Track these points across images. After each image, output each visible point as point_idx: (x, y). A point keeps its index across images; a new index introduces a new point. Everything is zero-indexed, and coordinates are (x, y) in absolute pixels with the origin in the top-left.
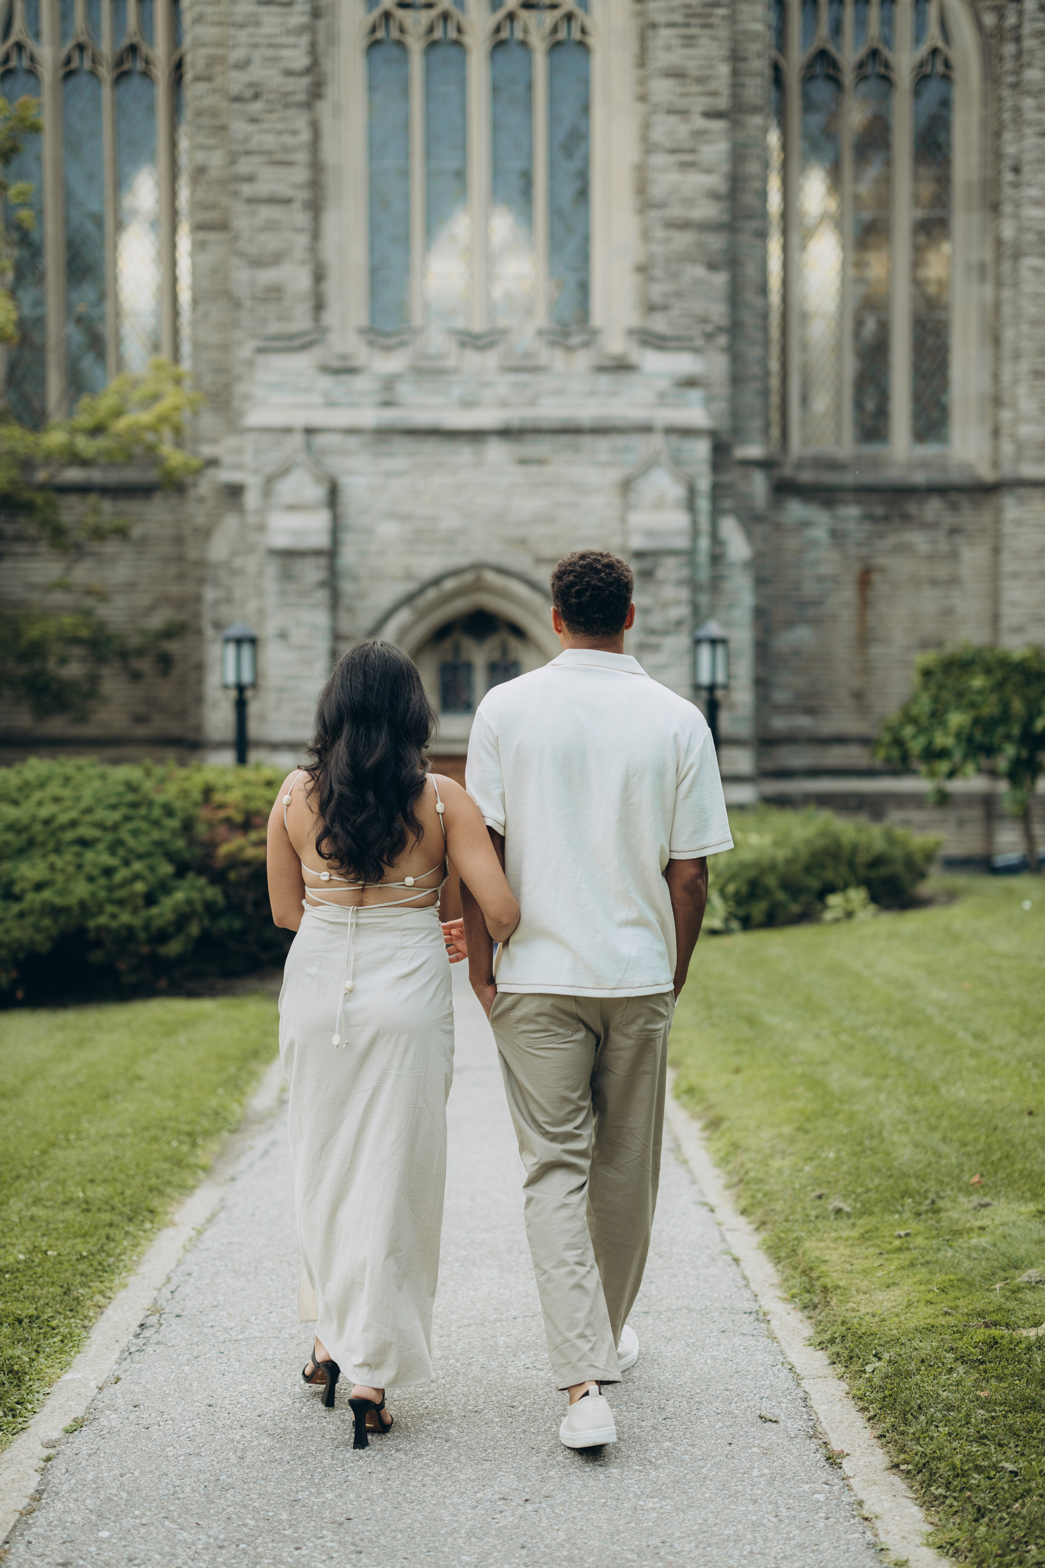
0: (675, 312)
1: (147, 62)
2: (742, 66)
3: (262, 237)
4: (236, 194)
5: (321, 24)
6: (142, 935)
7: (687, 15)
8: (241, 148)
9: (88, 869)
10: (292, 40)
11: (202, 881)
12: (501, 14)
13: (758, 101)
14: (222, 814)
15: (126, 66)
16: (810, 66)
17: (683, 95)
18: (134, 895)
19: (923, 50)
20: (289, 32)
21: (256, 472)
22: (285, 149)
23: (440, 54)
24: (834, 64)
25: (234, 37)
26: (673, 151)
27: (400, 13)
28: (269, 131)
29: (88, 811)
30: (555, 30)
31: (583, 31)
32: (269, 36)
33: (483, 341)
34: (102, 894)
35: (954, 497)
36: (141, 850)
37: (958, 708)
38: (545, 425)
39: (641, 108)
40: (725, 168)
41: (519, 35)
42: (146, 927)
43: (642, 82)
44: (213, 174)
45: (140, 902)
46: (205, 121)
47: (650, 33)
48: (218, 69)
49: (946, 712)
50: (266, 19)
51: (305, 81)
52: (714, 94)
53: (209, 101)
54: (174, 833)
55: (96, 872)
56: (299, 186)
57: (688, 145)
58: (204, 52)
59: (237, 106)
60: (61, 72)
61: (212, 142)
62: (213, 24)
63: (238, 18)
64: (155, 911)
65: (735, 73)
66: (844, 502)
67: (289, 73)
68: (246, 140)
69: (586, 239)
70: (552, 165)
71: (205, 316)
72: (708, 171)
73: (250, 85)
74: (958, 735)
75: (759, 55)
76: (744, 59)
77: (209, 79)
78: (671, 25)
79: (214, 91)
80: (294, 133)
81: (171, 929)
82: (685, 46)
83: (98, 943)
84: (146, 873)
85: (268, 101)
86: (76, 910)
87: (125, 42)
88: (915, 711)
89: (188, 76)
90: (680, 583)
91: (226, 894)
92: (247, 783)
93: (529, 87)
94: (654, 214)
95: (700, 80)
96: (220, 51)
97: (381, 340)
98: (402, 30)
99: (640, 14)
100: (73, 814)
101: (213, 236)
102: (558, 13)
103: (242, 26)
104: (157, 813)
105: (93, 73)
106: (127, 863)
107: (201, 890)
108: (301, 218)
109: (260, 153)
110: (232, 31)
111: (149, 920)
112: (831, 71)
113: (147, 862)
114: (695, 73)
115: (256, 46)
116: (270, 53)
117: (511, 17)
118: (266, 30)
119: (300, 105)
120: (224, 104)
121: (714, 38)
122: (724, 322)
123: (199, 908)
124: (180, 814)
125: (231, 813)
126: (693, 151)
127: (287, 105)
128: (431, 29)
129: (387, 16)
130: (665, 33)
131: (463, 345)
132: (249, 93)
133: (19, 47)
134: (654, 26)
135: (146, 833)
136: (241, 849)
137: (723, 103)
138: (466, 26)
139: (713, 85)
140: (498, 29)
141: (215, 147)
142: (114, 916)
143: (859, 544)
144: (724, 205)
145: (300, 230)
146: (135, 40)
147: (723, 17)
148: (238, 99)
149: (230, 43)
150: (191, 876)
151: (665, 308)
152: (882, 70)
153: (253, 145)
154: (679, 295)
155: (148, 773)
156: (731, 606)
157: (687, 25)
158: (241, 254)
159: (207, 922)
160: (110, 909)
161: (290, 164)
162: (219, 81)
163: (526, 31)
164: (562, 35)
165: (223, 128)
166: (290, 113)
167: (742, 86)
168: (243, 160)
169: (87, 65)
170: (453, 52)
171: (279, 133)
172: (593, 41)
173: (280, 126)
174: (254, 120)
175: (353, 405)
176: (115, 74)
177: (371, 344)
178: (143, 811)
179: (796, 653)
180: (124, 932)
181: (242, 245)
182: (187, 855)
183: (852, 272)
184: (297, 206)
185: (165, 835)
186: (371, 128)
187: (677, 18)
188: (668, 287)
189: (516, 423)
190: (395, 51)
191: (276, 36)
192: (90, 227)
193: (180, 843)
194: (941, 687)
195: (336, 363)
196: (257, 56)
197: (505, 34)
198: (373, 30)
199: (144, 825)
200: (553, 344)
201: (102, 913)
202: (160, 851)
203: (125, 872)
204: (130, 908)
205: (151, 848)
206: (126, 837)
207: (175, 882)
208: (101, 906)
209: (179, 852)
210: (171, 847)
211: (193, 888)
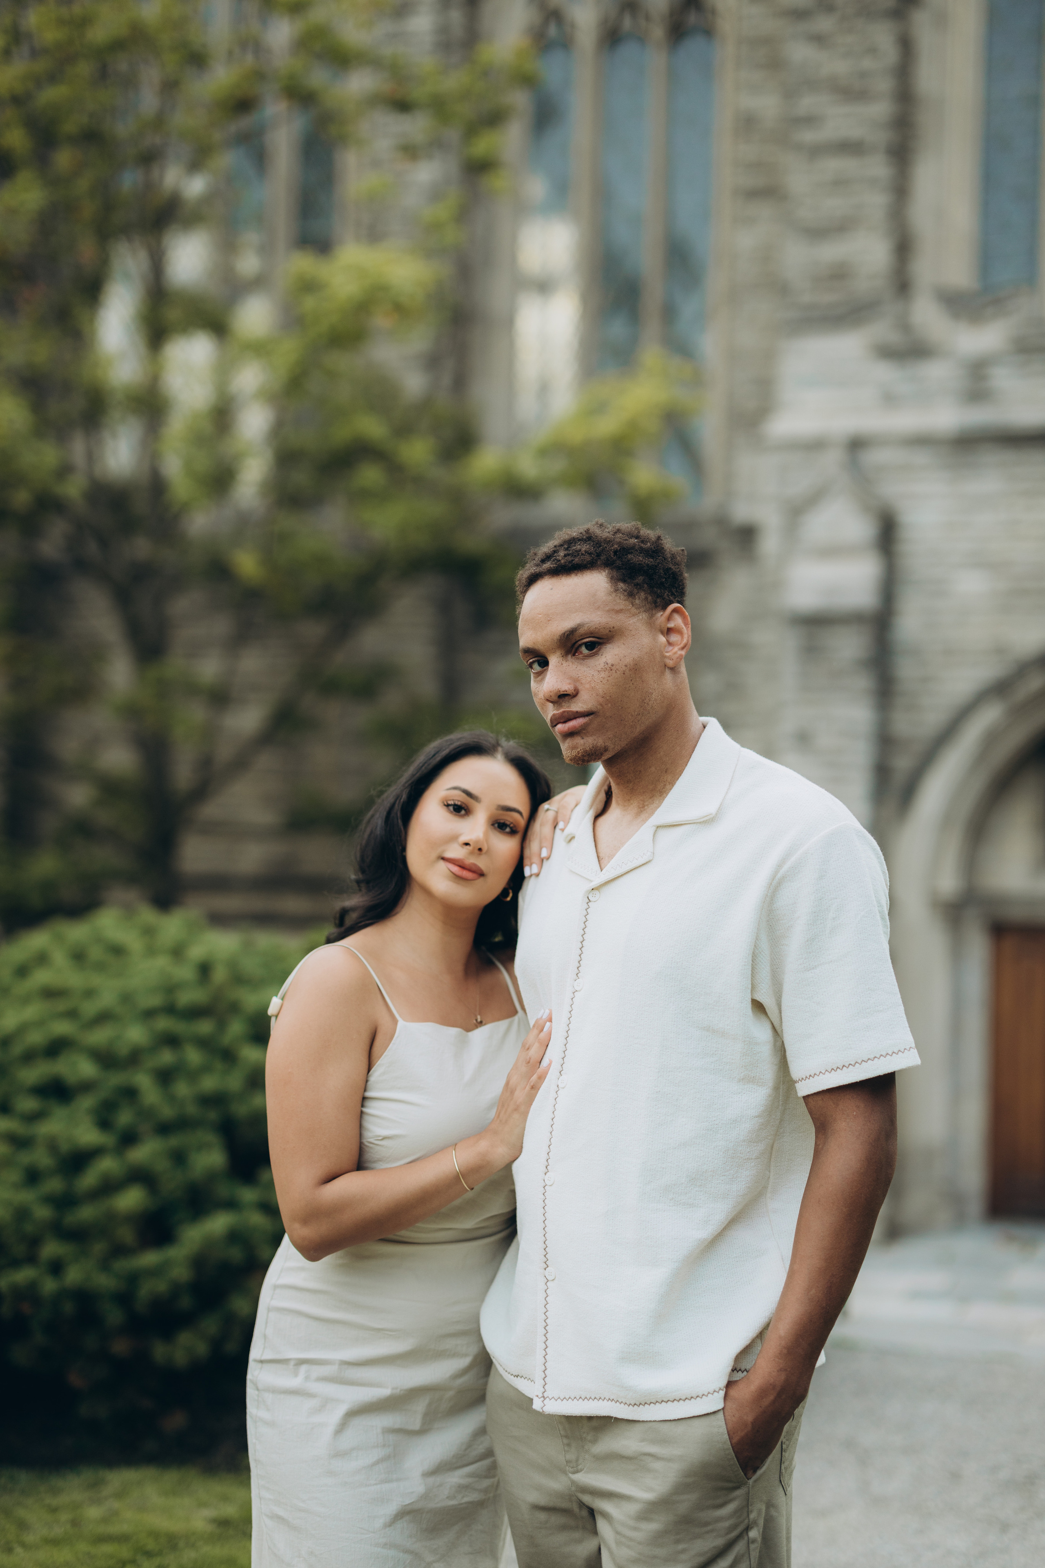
6: (114, 1316)
9: (37, 1153)
18: (112, 1217)
21: (775, 504)
29: (103, 1018)
34: (43, 1213)
36: (167, 1112)
42: (125, 1298)
45: (126, 1235)
55: (48, 1161)
64: (155, 1256)
83: (16, 1329)
84: (161, 1167)
106: (129, 1139)
111: (136, 1280)
113: (174, 1141)
123: (267, 1253)
135: (192, 1077)
142: (56, 1268)
160: (51, 1249)
180: (72, 1307)
199: (193, 1056)
201: (31, 1259)
202: (213, 1115)
203: (107, 1165)
204: (99, 1248)
205: (191, 1109)
206: (143, 1081)
207: (223, 1190)
208: (34, 1242)
209: (257, 1119)
210: (241, 1110)
211: (265, 1207)
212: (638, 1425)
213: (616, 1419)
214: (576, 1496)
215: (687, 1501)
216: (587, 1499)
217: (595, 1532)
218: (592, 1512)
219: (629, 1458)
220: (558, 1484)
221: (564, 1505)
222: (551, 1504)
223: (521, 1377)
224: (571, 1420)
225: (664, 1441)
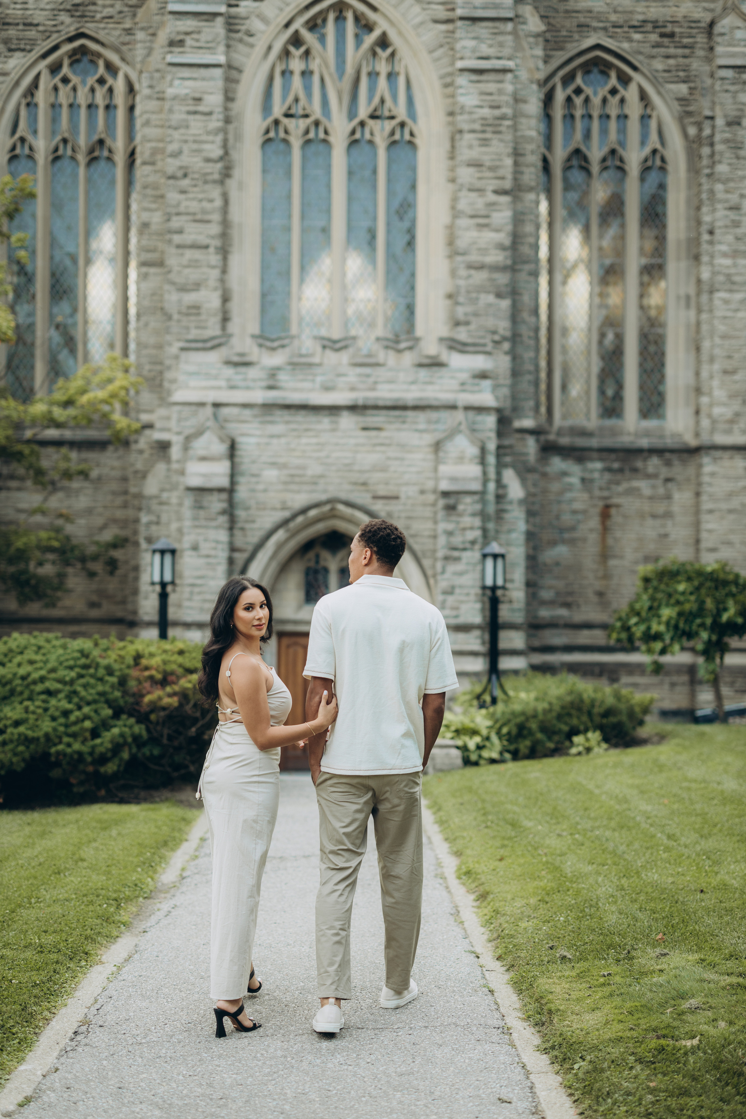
0: (472, 327)
1: (110, 151)
2: (521, 159)
3: (187, 271)
4: (170, 241)
5: (231, 127)
6: (89, 759)
7: (483, 125)
8: (173, 211)
9: (51, 711)
10: (211, 138)
11: (132, 720)
12: (356, 122)
13: (533, 184)
14: (147, 673)
15: (96, 154)
16: (569, 159)
17: (480, 179)
18: (83, 730)
19: (647, 150)
20: (208, 133)
21: (179, 433)
22: (204, 212)
23: (313, 148)
24: (586, 159)
25: (170, 135)
26: (472, 217)
27: (285, 121)
28: (193, 199)
29: (53, 670)
30: (392, 133)
31: (412, 134)
32: (194, 135)
33: (338, 346)
34: (62, 729)
35: (668, 455)
36: (90, 698)
37: (667, 605)
38: (381, 403)
39: (450, 186)
40: (509, 228)
41: (367, 136)
42: (91, 753)
43: (452, 169)
44: (154, 227)
45: (88, 735)
46: (149, 192)
47: (458, 136)
48: (159, 157)
49: (659, 607)
50: (192, 124)
51: (219, 165)
52: (503, 178)
53: (152, 179)
54: (113, 686)
55: (57, 714)
56: (213, 237)
57: (483, 213)
58: (149, 145)
59: (171, 182)
60: (51, 158)
61: (153, 206)
62: (156, 126)
63: (174, 123)
64: (98, 741)
65: (516, 164)
66: (591, 460)
67: (208, 160)
68: (178, 205)
69: (413, 275)
70: (388, 224)
71: (146, 325)
72: (497, 230)
73: (181, 168)
74: (668, 624)
75: (533, 152)
76: (522, 155)
77: (153, 164)
78: (473, 131)
79: (156, 172)
80: (211, 201)
81: (109, 755)
82: (481, 146)
83: (57, 764)
84: (92, 714)
85: (193, 179)
86: (42, 740)
87: (96, 138)
88: (637, 606)
89: (138, 162)
90: (474, 515)
91: (148, 730)
92: (165, 651)
93: (375, 172)
94: (459, 258)
95: (492, 169)
96: (161, 145)
97: (268, 344)
98: (286, 132)
99: (452, 124)
100: (43, 672)
101: (152, 270)
102: (394, 122)
103: (176, 129)
104: (101, 672)
105: (73, 158)
106: (80, 708)
107: (131, 727)
108: (215, 259)
109: (188, 214)
110: (170, 131)
111: (93, 747)
112: (583, 164)
113: (94, 706)
114: (488, 164)
115: (186, 141)
116: (195, 146)
117: (362, 124)
118: (192, 131)
119: (214, 182)
120: (163, 180)
121: (501, 141)
122: (508, 334)
123: (130, 740)
124: (117, 673)
125: (153, 672)
126: (487, 217)
127: (206, 182)
128: (307, 132)
129: (277, 122)
130: (467, 136)
131: (324, 347)
132: (180, 174)
133: (22, 140)
134: (461, 132)
135: (93, 687)
136: (160, 698)
137: (508, 184)
138: (330, 130)
139: (501, 173)
140: (353, 132)
141: (156, 210)
142: (69, 745)
143: (601, 489)
144: (508, 253)
145: (213, 267)
146: (103, 136)
147: (508, 127)
148: (172, 177)
149: (168, 139)
150: (124, 717)
151: (467, 323)
152: (618, 163)
153: (182, 209)
154: (476, 314)
155: (96, 644)
156: (510, 531)
157: (483, 132)
158: (173, 283)
159: (134, 750)
160: (66, 739)
161: (208, 222)
162: (159, 165)
163: (372, 134)
164: (397, 137)
165: (162, 197)
166: (208, 187)
167: (522, 173)
168: (175, 218)
169: (69, 152)
170: (321, 147)
171: (201, 201)
172: (418, 141)
173: (200, 196)
174: (183, 192)
175: (248, 388)
176: (88, 159)
177: (261, 346)
178: (92, 671)
179: (557, 564)
180: (76, 756)
181: (172, 276)
182: (121, 702)
183: (597, 300)
184: (212, 250)
185: (107, 688)
186: (263, 198)
187: (477, 126)
188: (469, 309)
189: (360, 402)
190: (282, 146)
191: (200, 135)
192: (68, 262)
193: (117, 694)
194: (656, 589)
195: (236, 359)
196: (186, 148)
197: (358, 136)
198: (267, 131)
199: (92, 681)
200: (387, 347)
201: (60, 742)
202: (103, 699)
203: (77, 713)
204: (80, 739)
205: (97, 697)
206: (79, 689)
207: (113, 721)
208: (60, 738)
209: (116, 700)
210: (111, 697)
211: (125, 726)
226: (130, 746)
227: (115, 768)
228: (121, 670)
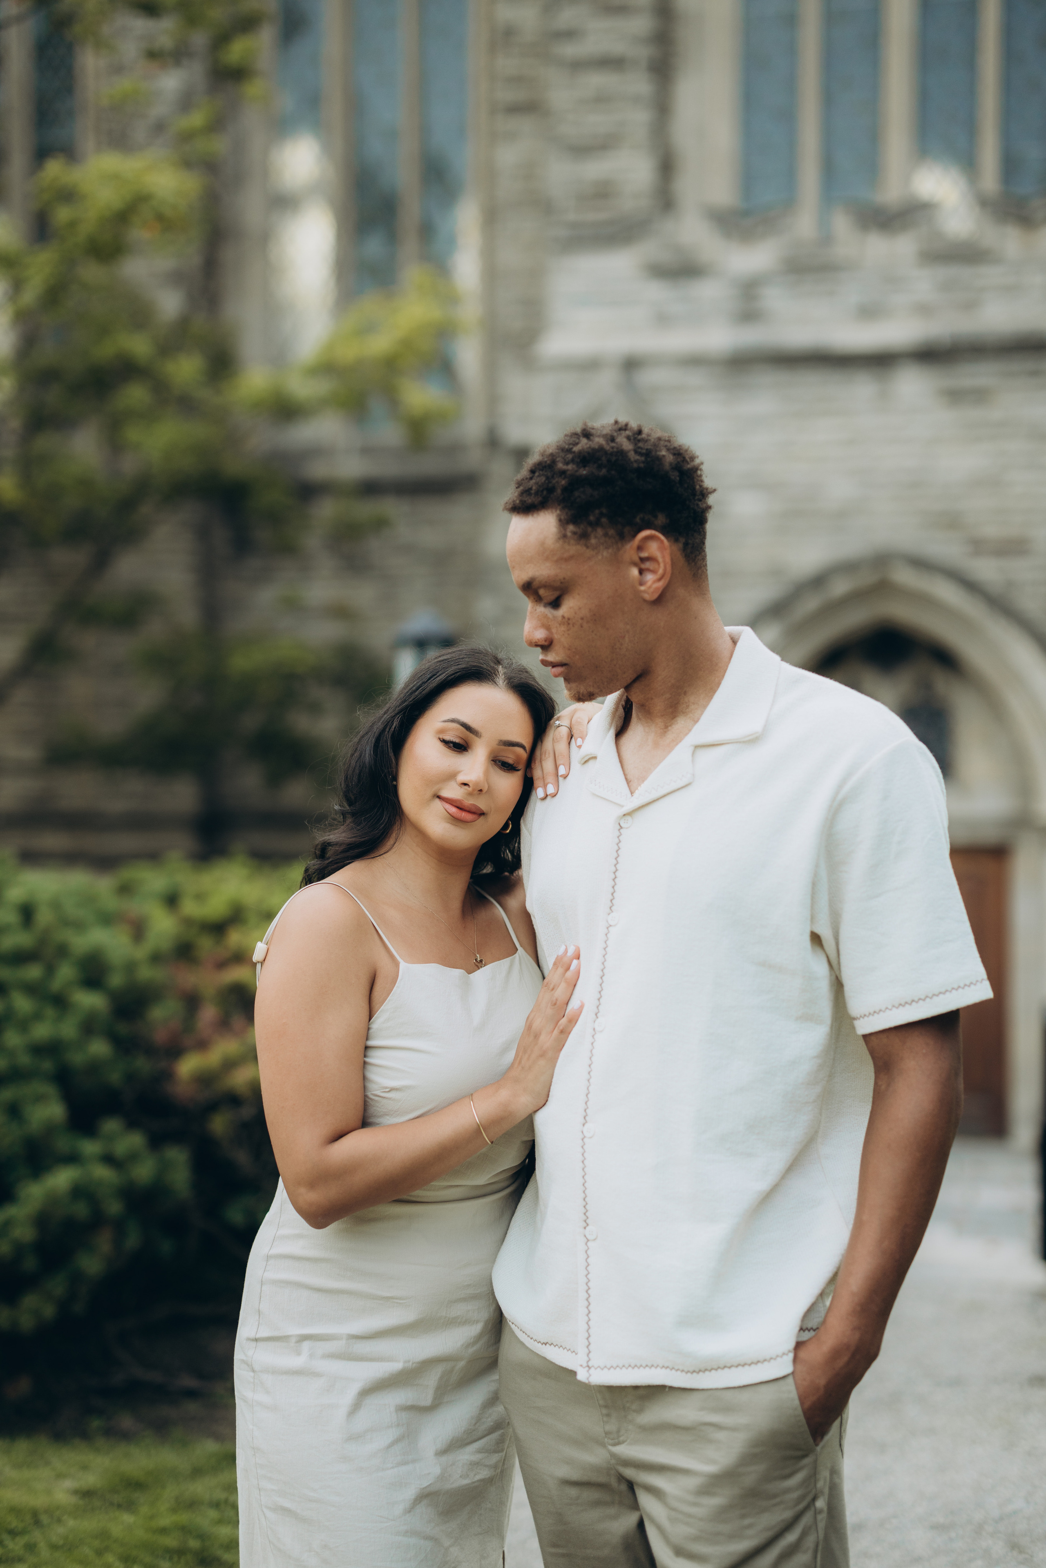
3: (590, 115)
4: (554, 58)
54: (88, 1023)
81: (30, 1261)
101: (520, 121)
104: (64, 976)
107: (126, 1162)
108: (641, 86)
113: (7, 1093)
123: (114, 1208)
124: (119, 980)
135: (24, 1024)
150: (109, 1127)
158: (558, 141)
159: (133, 1241)
178: (33, 972)
181: (561, 129)
182: (115, 1077)
184: (634, 68)
185: (68, 1029)
193: (99, 1048)
195: (673, 262)
199: (22, 1004)
202: (47, 1065)
205: (24, 1060)
207: (63, 1143)
209: (94, 1067)
210: (77, 1059)
211: (109, 1159)
212: (695, 1394)
213: (671, 1388)
214: (615, 1469)
215: (755, 1471)
216: (629, 1473)
217: (635, 1505)
218: (631, 1486)
219: (685, 1429)
220: (595, 1457)
221: (602, 1479)
222: (585, 1479)
223: (550, 1345)
224: (611, 1389)
225: (728, 1409)
226: (119, 1227)
227: (49, 1311)
228: (130, 967)
